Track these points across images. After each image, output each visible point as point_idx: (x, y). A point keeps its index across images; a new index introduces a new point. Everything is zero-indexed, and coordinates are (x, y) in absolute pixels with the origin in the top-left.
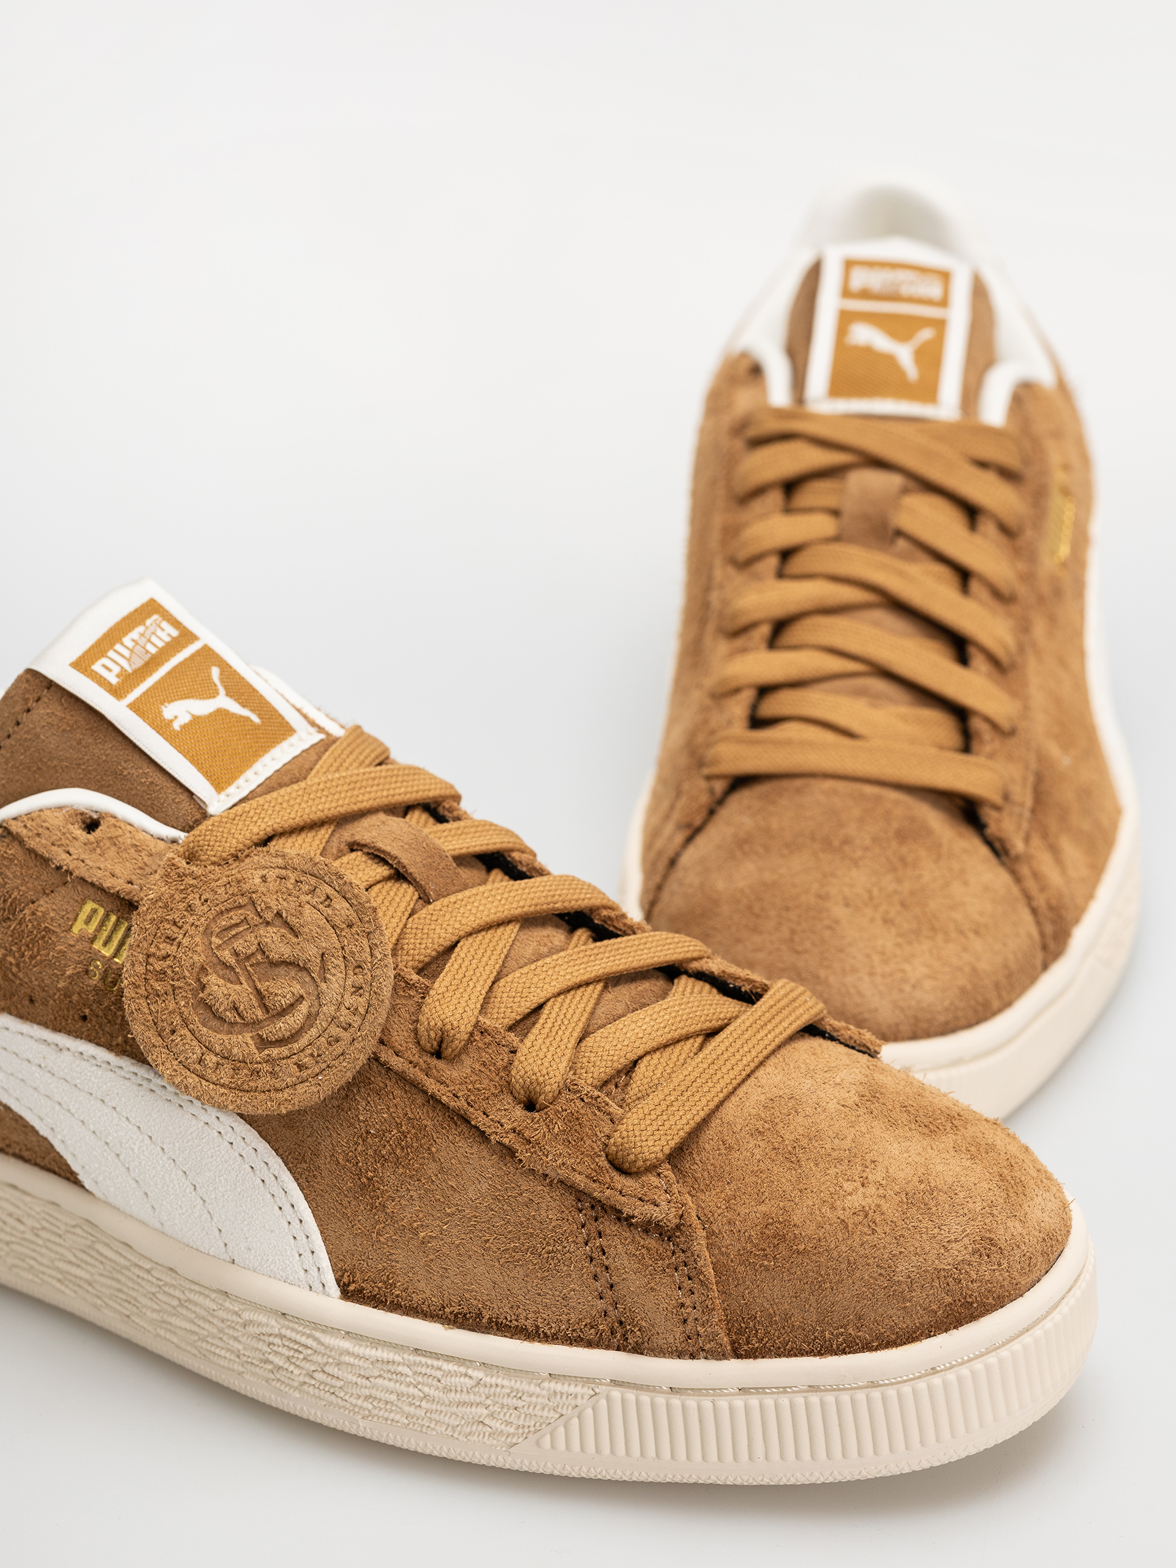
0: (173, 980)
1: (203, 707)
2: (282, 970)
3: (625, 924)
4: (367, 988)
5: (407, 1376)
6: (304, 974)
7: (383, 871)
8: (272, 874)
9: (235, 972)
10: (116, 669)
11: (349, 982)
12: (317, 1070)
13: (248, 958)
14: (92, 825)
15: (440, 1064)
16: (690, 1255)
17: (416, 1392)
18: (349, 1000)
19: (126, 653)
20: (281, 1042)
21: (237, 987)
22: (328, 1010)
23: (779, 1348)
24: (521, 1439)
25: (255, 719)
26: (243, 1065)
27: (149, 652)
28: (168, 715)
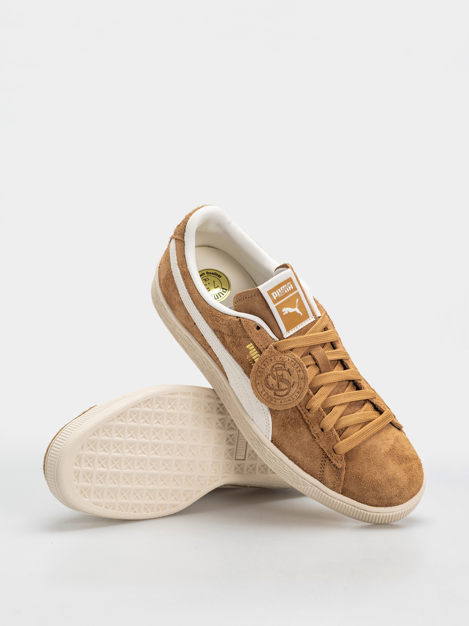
0: (262, 374)
1: (291, 310)
2: (285, 381)
3: (360, 385)
4: (300, 393)
5: (278, 462)
6: (289, 384)
7: (314, 362)
8: (291, 359)
9: (275, 377)
10: (277, 295)
12: (284, 404)
13: (279, 375)
14: (258, 328)
15: (308, 413)
16: (340, 474)
17: (278, 465)
18: (296, 394)
19: (280, 291)
20: (279, 396)
21: (275, 380)
22: (291, 394)
25: (302, 314)
26: (270, 397)
27: (285, 292)
28: (283, 311)
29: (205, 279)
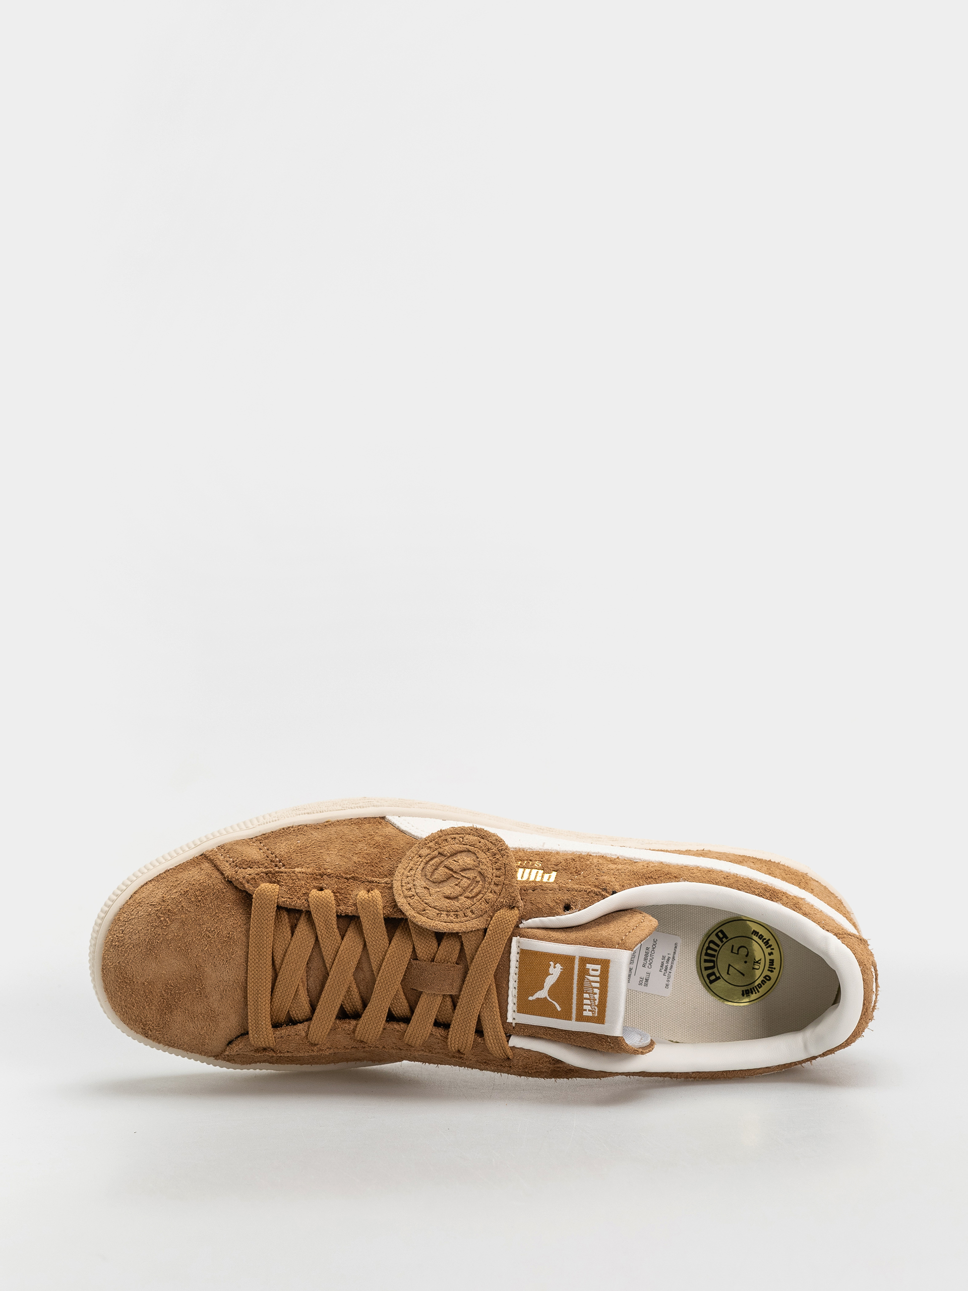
1: (550, 981)
10: (592, 973)
14: (567, 908)
19: (594, 985)
25: (531, 998)
27: (586, 993)
28: (558, 965)
29: (760, 963)
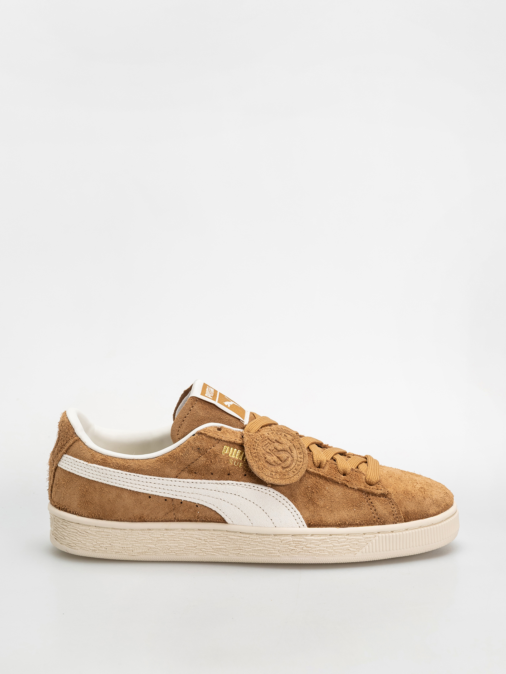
2: (281, 452)
4: (302, 452)
5: (329, 542)
6: (286, 452)
9: (271, 454)
10: (210, 395)
11: (298, 452)
12: (297, 472)
13: (273, 450)
14: (219, 429)
15: (321, 469)
16: (392, 499)
17: (331, 545)
18: (299, 456)
19: (209, 392)
20: (287, 467)
21: (273, 457)
22: (295, 458)
23: (414, 518)
24: (357, 552)
